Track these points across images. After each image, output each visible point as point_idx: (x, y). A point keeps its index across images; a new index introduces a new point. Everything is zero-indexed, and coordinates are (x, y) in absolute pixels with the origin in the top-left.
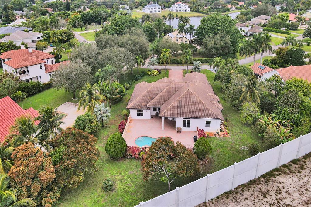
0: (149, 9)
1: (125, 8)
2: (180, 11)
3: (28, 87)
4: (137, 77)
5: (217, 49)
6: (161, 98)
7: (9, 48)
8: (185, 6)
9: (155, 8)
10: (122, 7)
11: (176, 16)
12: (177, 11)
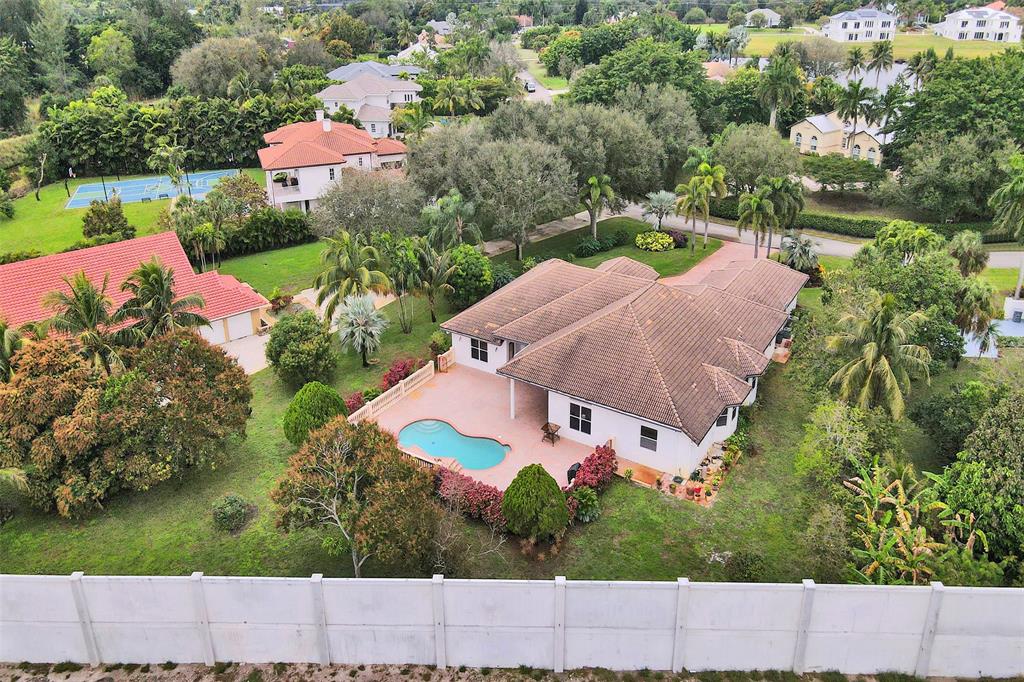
0: (845, 25)
1: (763, 22)
2: (979, 36)
3: (276, 221)
4: (584, 244)
5: (948, 191)
6: (547, 315)
7: (307, 118)
8: (1002, 17)
9: (869, 24)
10: (753, 18)
11: (945, 54)
12: (962, 36)
